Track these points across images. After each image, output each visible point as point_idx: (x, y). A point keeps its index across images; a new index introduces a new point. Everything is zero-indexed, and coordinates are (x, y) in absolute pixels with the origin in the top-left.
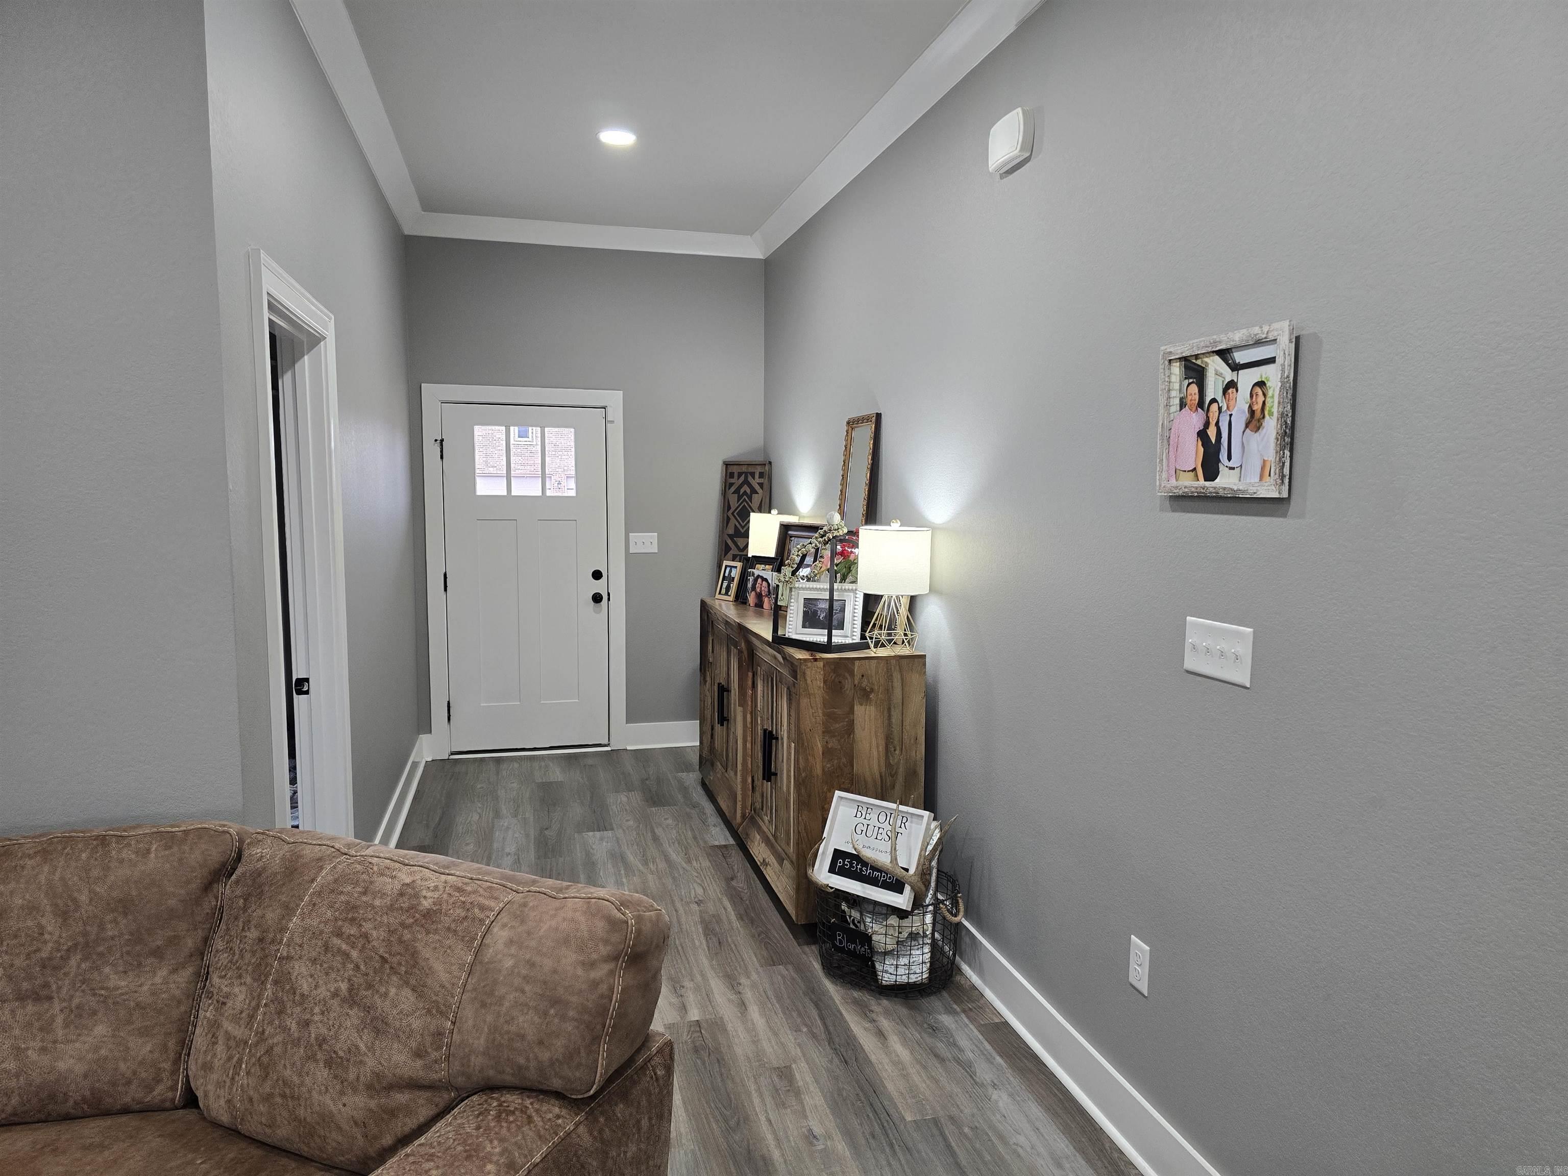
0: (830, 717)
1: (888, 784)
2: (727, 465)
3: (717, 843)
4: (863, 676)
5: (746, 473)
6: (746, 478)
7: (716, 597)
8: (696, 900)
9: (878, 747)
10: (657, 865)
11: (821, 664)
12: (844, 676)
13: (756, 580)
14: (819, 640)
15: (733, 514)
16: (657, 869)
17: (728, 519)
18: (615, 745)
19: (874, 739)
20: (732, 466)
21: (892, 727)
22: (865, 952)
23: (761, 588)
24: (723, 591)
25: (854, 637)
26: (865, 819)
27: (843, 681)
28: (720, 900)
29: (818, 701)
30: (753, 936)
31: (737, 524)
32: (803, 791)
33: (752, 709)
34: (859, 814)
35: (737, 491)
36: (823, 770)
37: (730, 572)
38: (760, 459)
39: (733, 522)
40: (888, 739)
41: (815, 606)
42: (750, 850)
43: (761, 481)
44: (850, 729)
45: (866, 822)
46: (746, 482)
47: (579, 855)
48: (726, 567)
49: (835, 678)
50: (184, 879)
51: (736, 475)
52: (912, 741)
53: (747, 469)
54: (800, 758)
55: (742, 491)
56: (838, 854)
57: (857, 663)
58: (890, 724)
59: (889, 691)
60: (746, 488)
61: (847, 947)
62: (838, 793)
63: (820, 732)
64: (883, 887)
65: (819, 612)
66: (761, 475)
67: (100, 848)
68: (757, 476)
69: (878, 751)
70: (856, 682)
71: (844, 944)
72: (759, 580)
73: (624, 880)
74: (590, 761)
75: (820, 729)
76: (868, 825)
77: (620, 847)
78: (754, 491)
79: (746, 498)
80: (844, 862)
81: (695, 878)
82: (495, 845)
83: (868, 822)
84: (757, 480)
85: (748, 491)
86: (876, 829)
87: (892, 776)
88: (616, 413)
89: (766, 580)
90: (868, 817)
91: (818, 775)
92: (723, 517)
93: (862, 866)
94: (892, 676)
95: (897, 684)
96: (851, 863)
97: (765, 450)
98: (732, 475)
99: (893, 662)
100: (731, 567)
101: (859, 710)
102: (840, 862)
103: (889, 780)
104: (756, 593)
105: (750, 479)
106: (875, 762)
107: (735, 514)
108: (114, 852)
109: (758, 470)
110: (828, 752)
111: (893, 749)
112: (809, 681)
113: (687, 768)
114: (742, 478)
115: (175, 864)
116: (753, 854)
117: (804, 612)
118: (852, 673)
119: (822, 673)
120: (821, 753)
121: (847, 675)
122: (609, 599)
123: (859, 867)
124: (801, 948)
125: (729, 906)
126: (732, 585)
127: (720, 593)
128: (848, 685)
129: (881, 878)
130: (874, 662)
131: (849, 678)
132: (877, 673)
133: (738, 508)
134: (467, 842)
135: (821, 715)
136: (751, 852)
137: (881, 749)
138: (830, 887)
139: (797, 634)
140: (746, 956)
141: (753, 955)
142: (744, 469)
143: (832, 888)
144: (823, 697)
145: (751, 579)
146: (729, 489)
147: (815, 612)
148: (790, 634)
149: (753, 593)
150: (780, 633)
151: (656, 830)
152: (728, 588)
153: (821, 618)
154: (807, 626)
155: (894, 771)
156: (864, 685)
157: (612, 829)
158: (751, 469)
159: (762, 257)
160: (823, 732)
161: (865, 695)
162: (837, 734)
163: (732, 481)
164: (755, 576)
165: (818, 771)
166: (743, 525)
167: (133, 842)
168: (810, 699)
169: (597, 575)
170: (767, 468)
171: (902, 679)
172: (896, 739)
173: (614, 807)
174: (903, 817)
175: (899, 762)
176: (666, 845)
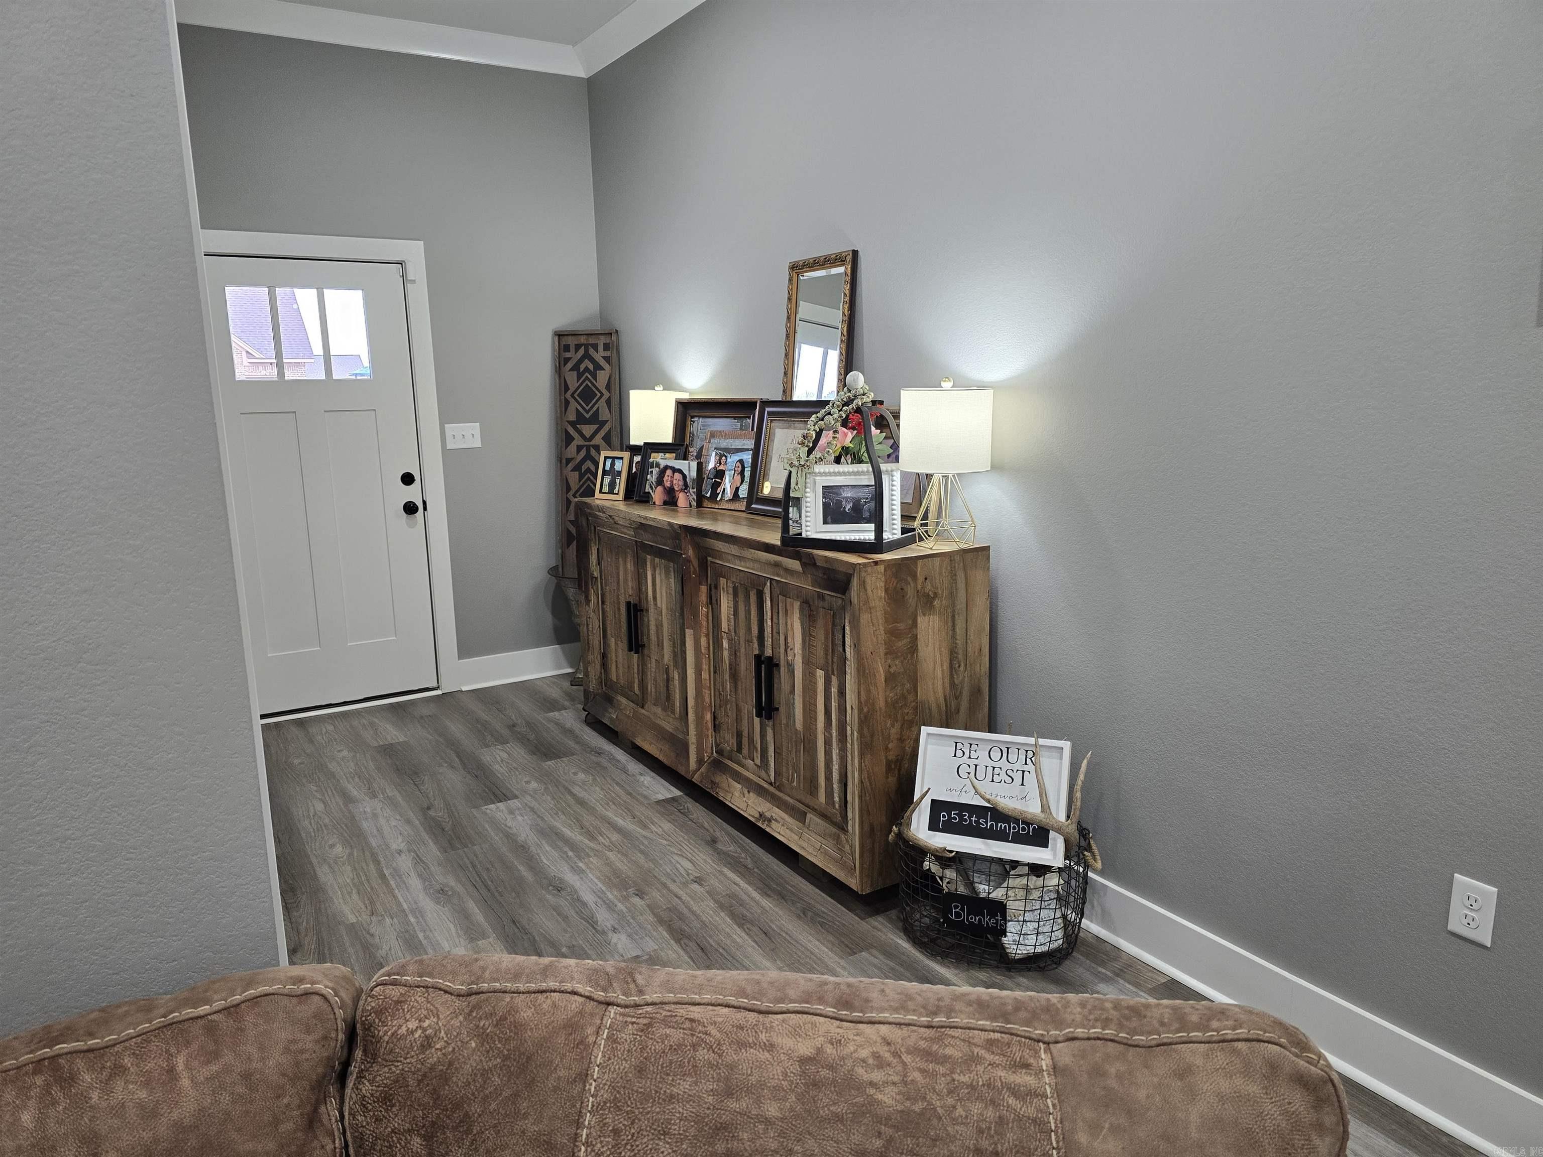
0: (894, 634)
1: (953, 707)
2: (559, 336)
3: (661, 797)
4: (926, 579)
5: (586, 346)
6: (586, 351)
7: (596, 497)
8: (692, 877)
9: (942, 666)
10: (608, 838)
11: (881, 568)
12: (907, 580)
13: (662, 472)
14: (862, 538)
15: (572, 395)
16: (611, 842)
17: (567, 403)
18: (447, 688)
19: (938, 656)
20: (566, 337)
21: (956, 639)
22: (997, 923)
23: (672, 482)
24: (606, 489)
25: (895, 531)
26: (970, 757)
27: (905, 587)
28: (721, 872)
29: (879, 614)
30: (799, 917)
31: (579, 408)
32: (865, 731)
33: (708, 630)
34: (959, 753)
35: (576, 368)
36: (886, 701)
37: (613, 464)
38: (596, 327)
39: (573, 405)
40: (953, 653)
41: (837, 494)
42: (727, 803)
43: (607, 354)
44: (913, 648)
45: (972, 762)
46: (586, 356)
47: (497, 838)
48: (606, 458)
49: (897, 584)
50: (267, 1117)
51: (572, 349)
52: (976, 653)
53: (587, 340)
54: (862, 689)
55: (582, 367)
56: (937, 806)
57: (920, 563)
58: (954, 637)
59: (952, 596)
60: (587, 364)
61: (968, 920)
62: (925, 730)
63: (882, 655)
64: (1014, 841)
65: (844, 503)
66: (606, 347)
67: (55, 1091)
68: (601, 348)
69: (943, 671)
70: (919, 587)
71: (964, 915)
72: (669, 472)
73: (581, 864)
74: (425, 711)
75: (882, 650)
76: (976, 766)
77: (542, 819)
78: (598, 367)
79: (589, 376)
80: (949, 815)
81: (668, 847)
82: (374, 843)
83: (976, 762)
84: (602, 353)
85: (591, 367)
86: (990, 769)
87: (957, 699)
88: (418, 269)
89: (680, 471)
90: (973, 755)
91: (880, 708)
92: (560, 400)
93: (979, 818)
94: (956, 575)
95: (961, 585)
96: (961, 816)
97: (603, 315)
98: (567, 348)
99: (957, 558)
100: (614, 458)
101: (923, 621)
102: (943, 817)
103: (953, 704)
104: (665, 488)
105: (591, 351)
106: (940, 683)
107: (575, 395)
108: (95, 1096)
109: (601, 341)
110: (891, 678)
111: (957, 665)
112: (869, 591)
113: (551, 705)
114: (582, 351)
115: (241, 1089)
116: (736, 809)
117: (824, 504)
118: (914, 577)
119: (883, 579)
120: (883, 680)
121: (909, 579)
122: (425, 509)
123: (973, 819)
124: (867, 922)
125: (739, 879)
126: (618, 481)
127: (601, 492)
128: (910, 592)
129: (1010, 830)
130: (937, 561)
131: (911, 582)
132: (940, 574)
133: (578, 387)
134: (330, 842)
135: (883, 632)
136: (730, 805)
137: (945, 668)
138: (948, 851)
139: (817, 532)
140: (810, 946)
141: (817, 943)
142: (583, 340)
143: (951, 852)
144: (884, 610)
145: (655, 471)
146: (565, 365)
147: (839, 503)
148: (809, 533)
149: (660, 489)
150: (792, 531)
151: (573, 790)
152: (612, 485)
153: (847, 510)
154: (830, 521)
155: (958, 693)
156: (927, 590)
157: (516, 797)
158: (592, 341)
159: (583, 74)
160: (886, 654)
161: (928, 601)
162: (899, 654)
163: (568, 355)
164: (662, 467)
165: (881, 703)
166: (587, 408)
167: (127, 1061)
168: (871, 613)
169: (408, 479)
170: (614, 338)
171: (966, 578)
172: (960, 652)
173: (497, 767)
174: (1027, 751)
175: (963, 680)
176: (599, 808)
